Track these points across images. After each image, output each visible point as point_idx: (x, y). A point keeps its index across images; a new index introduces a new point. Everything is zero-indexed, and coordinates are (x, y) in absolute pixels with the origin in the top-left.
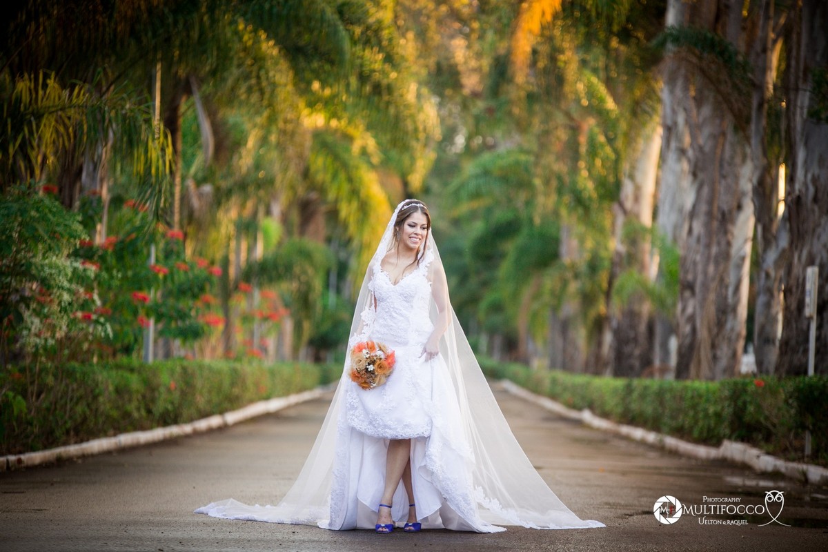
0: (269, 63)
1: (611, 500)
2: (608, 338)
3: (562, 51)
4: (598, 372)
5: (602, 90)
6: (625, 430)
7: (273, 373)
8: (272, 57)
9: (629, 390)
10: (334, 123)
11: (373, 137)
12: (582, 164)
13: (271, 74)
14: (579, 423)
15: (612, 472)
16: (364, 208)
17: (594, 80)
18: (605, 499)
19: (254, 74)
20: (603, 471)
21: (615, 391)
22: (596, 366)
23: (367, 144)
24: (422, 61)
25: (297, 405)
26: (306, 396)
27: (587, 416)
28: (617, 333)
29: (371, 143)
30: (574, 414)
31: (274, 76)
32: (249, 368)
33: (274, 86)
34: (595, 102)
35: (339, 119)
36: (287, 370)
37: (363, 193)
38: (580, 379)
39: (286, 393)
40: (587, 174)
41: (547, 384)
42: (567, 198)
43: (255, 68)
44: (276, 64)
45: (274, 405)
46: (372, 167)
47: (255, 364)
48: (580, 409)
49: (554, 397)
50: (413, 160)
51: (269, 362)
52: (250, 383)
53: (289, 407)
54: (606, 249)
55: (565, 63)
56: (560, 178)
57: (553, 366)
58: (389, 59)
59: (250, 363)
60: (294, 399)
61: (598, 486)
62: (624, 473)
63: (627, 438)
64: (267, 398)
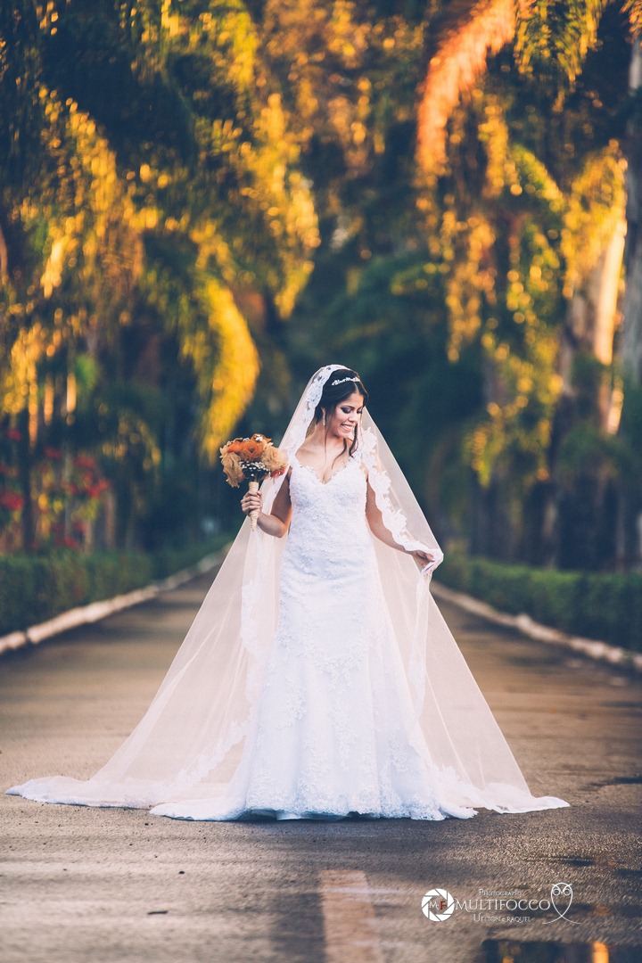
0: (82, 144)
1: (571, 761)
2: (551, 514)
3: (484, 120)
4: (537, 562)
5: (539, 172)
6: (578, 643)
7: (91, 568)
8: (86, 136)
9: (582, 588)
10: (171, 224)
11: (224, 240)
12: (514, 275)
13: (85, 160)
14: (515, 634)
15: (566, 712)
16: (214, 343)
17: (529, 158)
18: (563, 760)
19: (62, 160)
20: (554, 711)
21: (562, 589)
22: (534, 553)
23: (216, 251)
24: (291, 136)
25: (125, 610)
26: (137, 597)
27: (524, 623)
28: (564, 509)
29: (222, 251)
30: (506, 620)
31: (90, 163)
32: (60, 564)
33: (89, 178)
34: (531, 189)
35: (178, 218)
36: (109, 564)
37: (212, 321)
38: (514, 572)
39: (108, 596)
40: (522, 287)
41: (467, 575)
42: (493, 322)
43: (63, 152)
44: (92, 145)
45: (95, 612)
46: (224, 283)
47: (66, 558)
48: (514, 612)
49: (477, 594)
50: (282, 276)
51: (86, 553)
52: (61, 584)
53: (114, 615)
54: (548, 392)
55: (490, 135)
56: (483, 295)
57: (474, 551)
58: (247, 136)
59: (60, 557)
60: (120, 602)
61: (549, 737)
62: (583, 715)
63: (582, 655)
64: (84, 603)
